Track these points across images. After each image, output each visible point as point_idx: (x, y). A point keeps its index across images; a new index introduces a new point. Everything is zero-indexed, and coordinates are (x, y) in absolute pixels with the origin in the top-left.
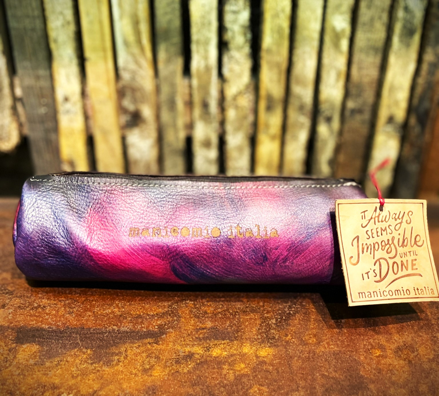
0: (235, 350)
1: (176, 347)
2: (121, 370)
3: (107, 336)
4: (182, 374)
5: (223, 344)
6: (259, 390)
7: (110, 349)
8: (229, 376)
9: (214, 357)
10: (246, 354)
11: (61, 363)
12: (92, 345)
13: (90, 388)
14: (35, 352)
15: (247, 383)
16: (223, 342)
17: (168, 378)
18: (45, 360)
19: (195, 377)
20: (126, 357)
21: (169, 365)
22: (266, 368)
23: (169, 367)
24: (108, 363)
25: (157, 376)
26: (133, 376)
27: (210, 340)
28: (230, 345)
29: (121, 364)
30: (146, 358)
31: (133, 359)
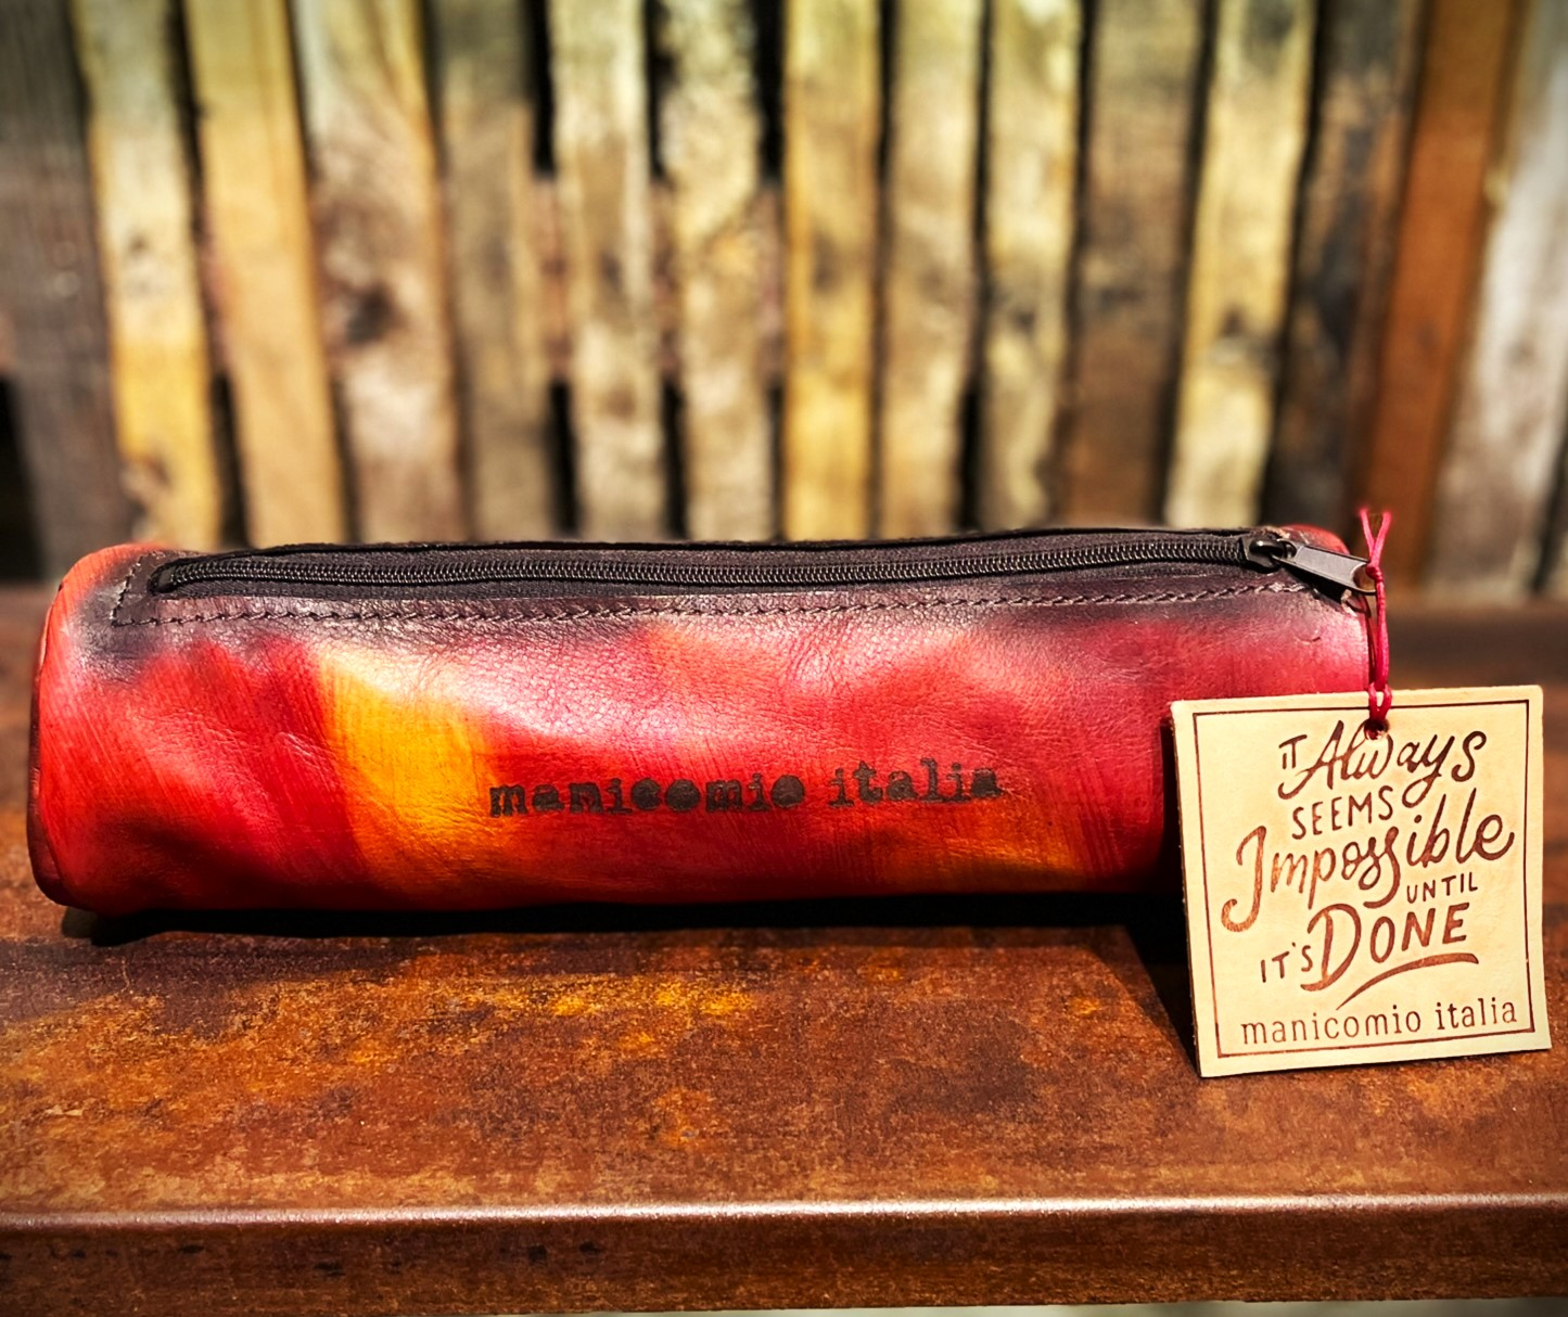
3: (219, 964)
4: (444, 1060)
5: (596, 984)
6: (684, 1098)
7: (222, 997)
9: (558, 1017)
13: (141, 1094)
15: (651, 1082)
16: (595, 979)
17: (398, 1069)
19: (484, 1068)
22: (719, 1045)
23: (407, 1041)
24: (212, 1032)
25: (363, 1065)
29: (251, 1033)
30: (336, 1019)
31: (292, 1022)
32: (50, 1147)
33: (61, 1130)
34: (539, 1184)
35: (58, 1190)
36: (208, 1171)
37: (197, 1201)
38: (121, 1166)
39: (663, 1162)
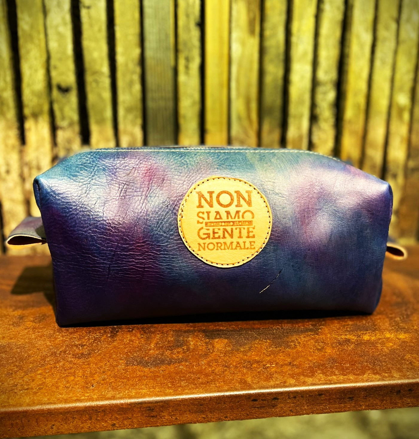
0: (379, 336)
1: (333, 336)
2: (301, 350)
8: (384, 350)
10: (389, 338)
11: (252, 348)
12: (268, 337)
14: (227, 343)
18: (238, 347)
20: (299, 343)
21: (335, 346)
26: (312, 353)
27: (357, 331)
28: (374, 333)
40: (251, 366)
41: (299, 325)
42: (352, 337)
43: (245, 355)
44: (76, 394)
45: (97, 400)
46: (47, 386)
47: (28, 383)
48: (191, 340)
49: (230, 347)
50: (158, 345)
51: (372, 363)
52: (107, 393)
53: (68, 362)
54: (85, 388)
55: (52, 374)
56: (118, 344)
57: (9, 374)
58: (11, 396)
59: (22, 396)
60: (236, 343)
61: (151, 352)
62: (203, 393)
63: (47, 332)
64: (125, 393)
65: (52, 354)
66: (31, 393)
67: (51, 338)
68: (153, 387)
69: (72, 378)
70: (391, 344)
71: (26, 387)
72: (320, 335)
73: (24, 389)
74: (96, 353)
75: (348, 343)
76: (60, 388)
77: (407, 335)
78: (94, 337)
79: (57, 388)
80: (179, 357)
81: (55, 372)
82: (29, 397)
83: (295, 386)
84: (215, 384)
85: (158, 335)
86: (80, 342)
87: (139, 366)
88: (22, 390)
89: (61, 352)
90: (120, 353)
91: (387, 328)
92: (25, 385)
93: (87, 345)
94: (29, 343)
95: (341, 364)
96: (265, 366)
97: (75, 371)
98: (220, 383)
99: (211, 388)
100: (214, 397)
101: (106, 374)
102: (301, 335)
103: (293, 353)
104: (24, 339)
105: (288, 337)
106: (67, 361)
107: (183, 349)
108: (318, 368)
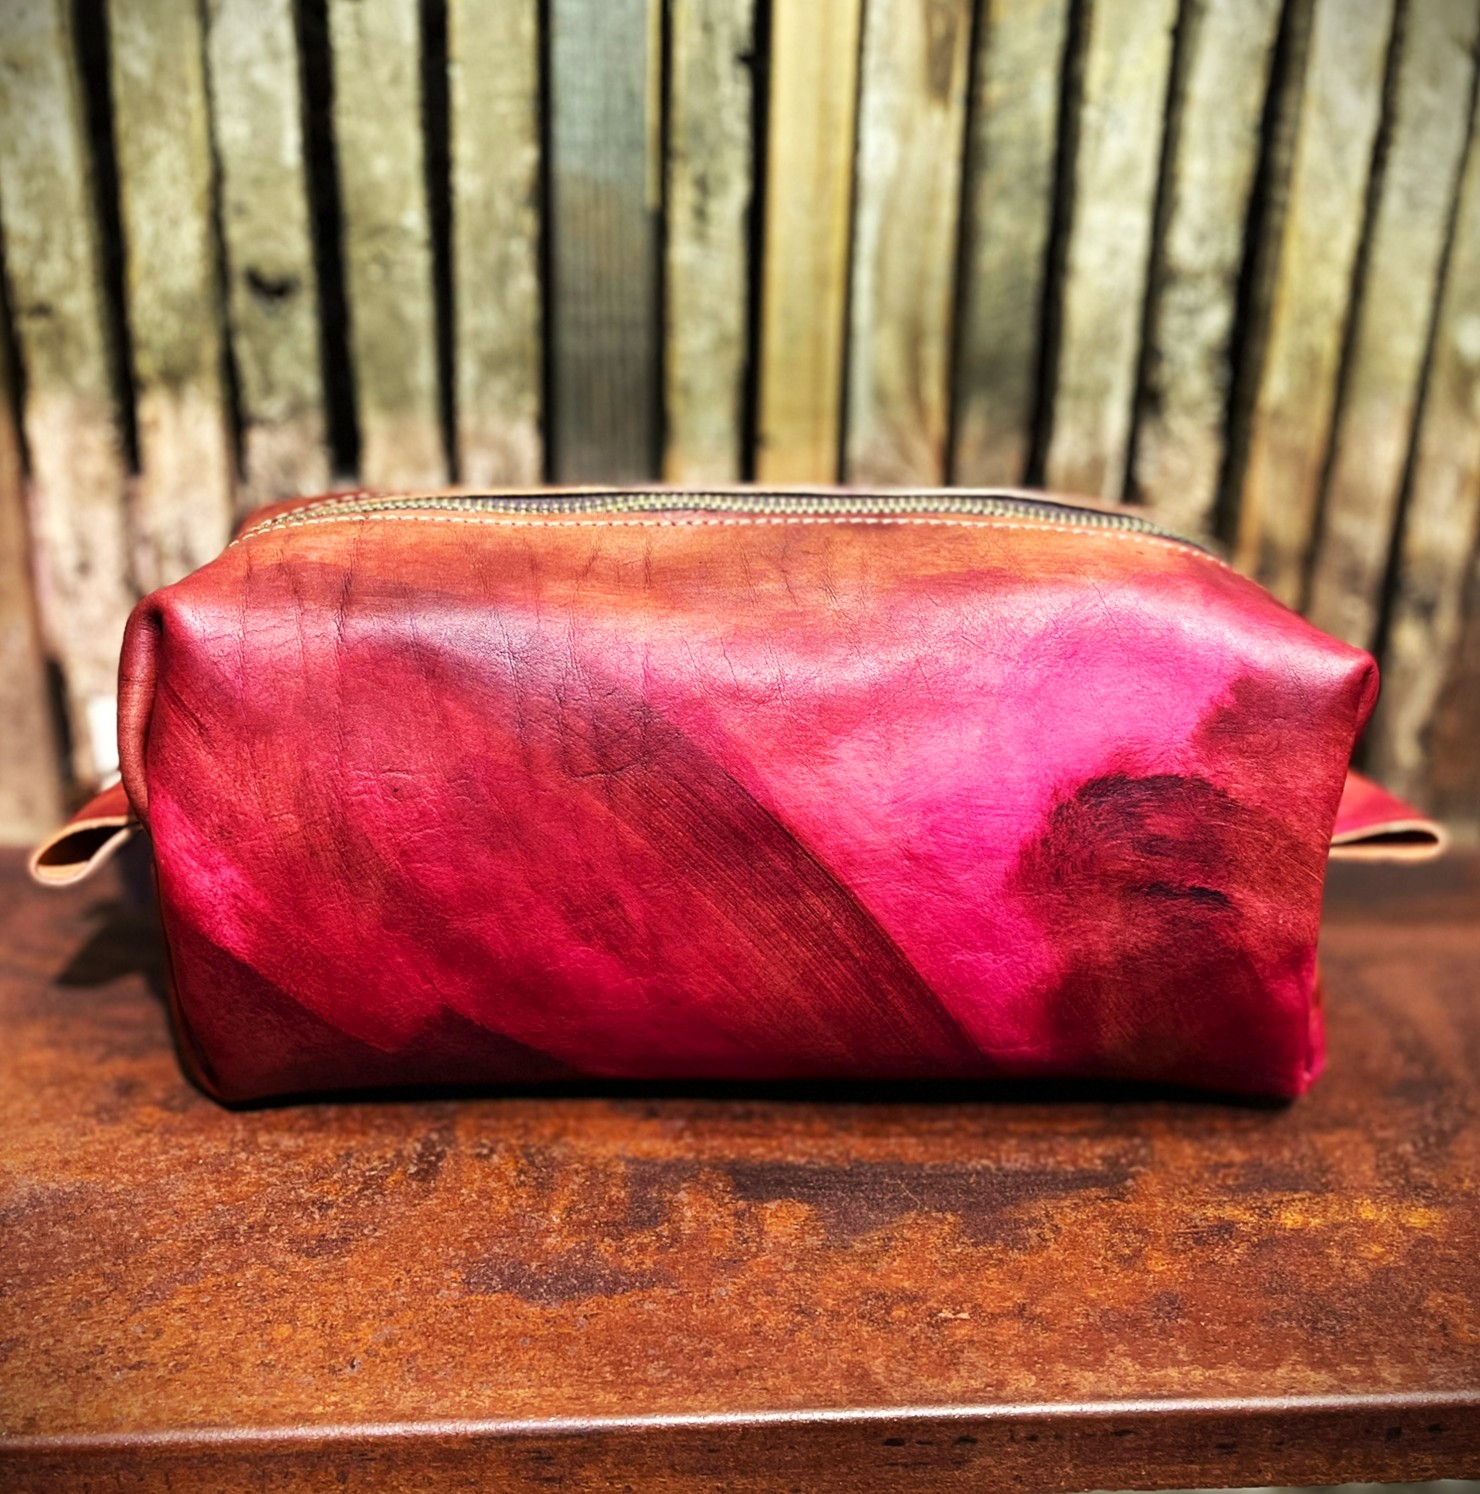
0: (1337, 1213)
1: (1176, 1207)
2: (1060, 1259)
3: (977, 1183)
4: (1228, 1268)
5: (1302, 1200)
7: (1003, 1213)
8: (1353, 1271)
9: (1291, 1229)
10: (1372, 1223)
11: (893, 1243)
12: (949, 1202)
13: (1005, 1299)
14: (807, 1219)
15: (1410, 1287)
16: (1296, 1196)
17: (1195, 1276)
18: (845, 1236)
19: (1264, 1275)
20: (1056, 1229)
21: (1181, 1247)
22: (1441, 1254)
23: (1184, 1252)
24: (1018, 1242)
25: (1164, 1273)
26: (1101, 1271)
27: (1259, 1191)
28: (1318, 1203)
29: (1052, 1245)
30: (1112, 1233)
31: (1077, 1235)
32: (966, 1345)
33: (963, 1332)
34: (1385, 1375)
35: (1001, 1384)
36: (1110, 1366)
37: (1121, 1394)
38: (1036, 1362)
39: (1470, 1355)
40: (888, 1313)
41: (1060, 1158)
42: (1243, 1216)
43: (867, 1269)
44: (298, 1395)
45: (363, 1421)
46: (201, 1359)
47: (138, 1345)
48: (686, 1200)
49: (818, 1234)
50: (574, 1216)
51: (1308, 1321)
52: (399, 1396)
53: (274, 1268)
54: (326, 1371)
55: (222, 1311)
56: (441, 1204)
57: (81, 1308)
58: (84, 1390)
59: (121, 1391)
60: (839, 1222)
61: (551, 1240)
62: (718, 1410)
63: (208, 1150)
64: (457, 1399)
65: (222, 1235)
66: (149, 1380)
67: (219, 1172)
68: (552, 1378)
69: (285, 1330)
70: (1377, 1249)
71: (133, 1358)
72: (1128, 1202)
73: (125, 1366)
74: (368, 1237)
75: (1226, 1236)
76: (246, 1367)
77: (1434, 1214)
78: (364, 1172)
79: (236, 1365)
80: (644, 1267)
81: (231, 1307)
82: (141, 1398)
83: (1036, 1398)
84: (760, 1378)
85: (576, 1179)
86: (315, 1194)
87: (507, 1295)
88: (119, 1369)
89: (251, 1227)
90: (446, 1239)
91: (1367, 1183)
92: (130, 1350)
93: (338, 1207)
94: (146, 1186)
95: (1197, 1321)
96: (935, 1315)
97: (294, 1303)
98: (777, 1377)
99: (747, 1396)
100: (757, 1428)
101: (398, 1321)
102: (1065, 1199)
103: (1033, 1268)
104: (133, 1173)
105: (1017, 1206)
106: (271, 1265)
107: (659, 1237)
108: (1118, 1335)
